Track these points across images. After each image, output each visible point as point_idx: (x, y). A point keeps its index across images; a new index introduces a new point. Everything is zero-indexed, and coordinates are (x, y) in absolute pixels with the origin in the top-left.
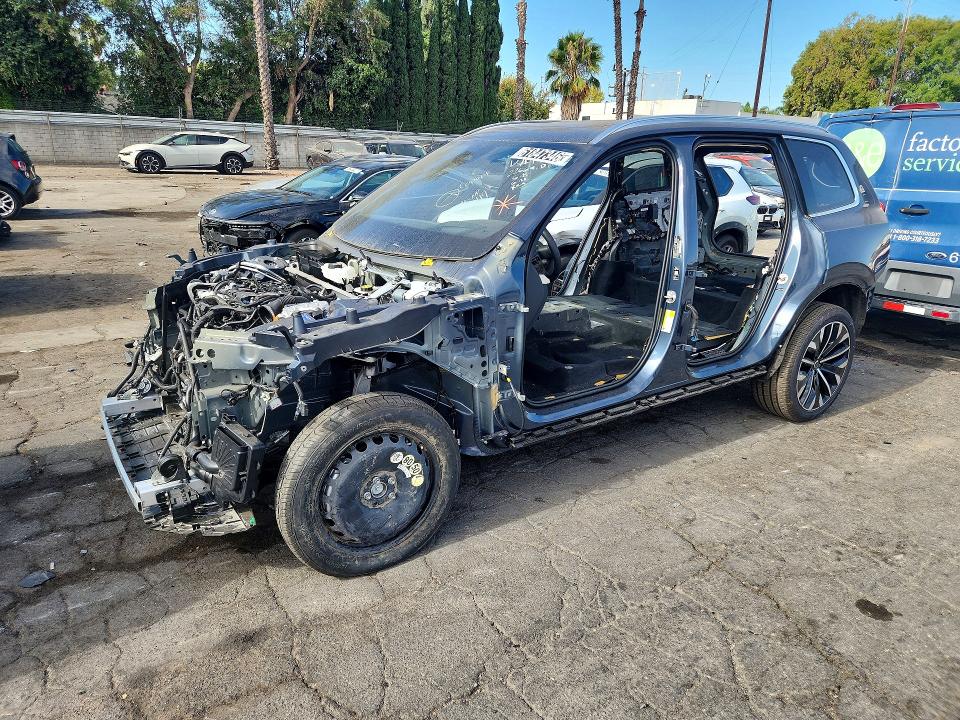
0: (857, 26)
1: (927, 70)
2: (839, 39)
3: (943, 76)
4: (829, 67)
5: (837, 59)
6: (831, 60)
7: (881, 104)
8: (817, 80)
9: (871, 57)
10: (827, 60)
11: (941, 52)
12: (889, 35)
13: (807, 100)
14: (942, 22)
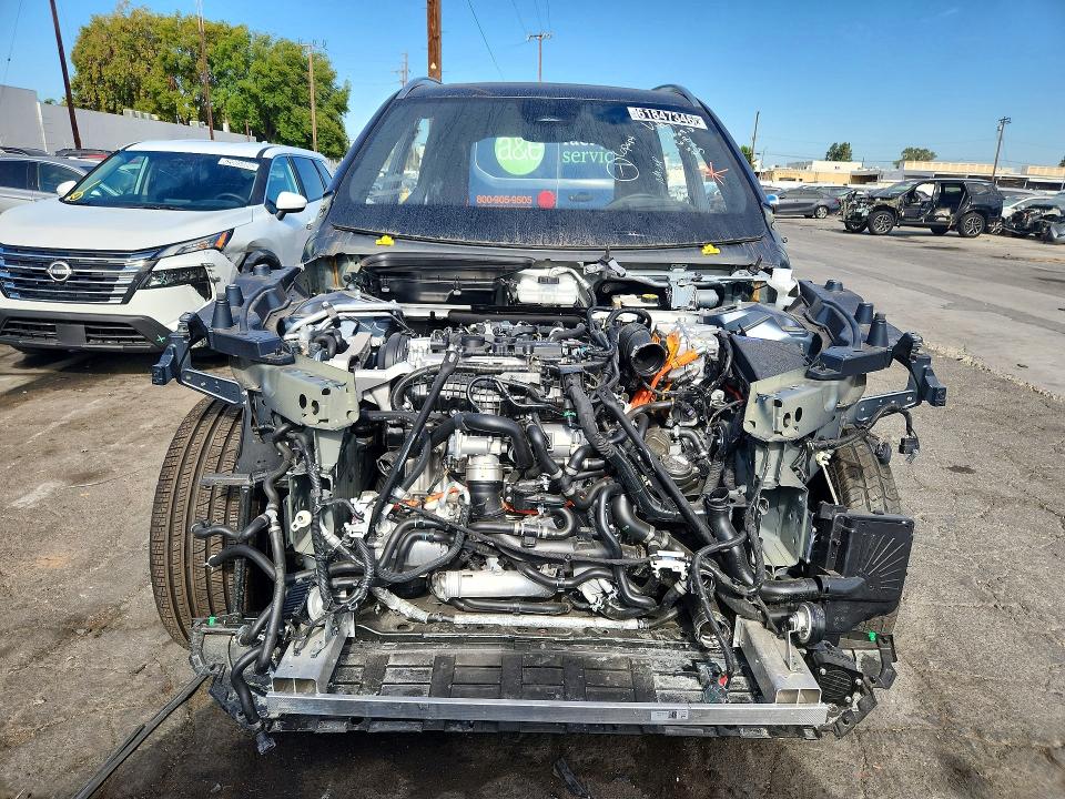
0: (134, 14)
1: (221, 75)
2: (117, 29)
3: (240, 83)
4: (116, 60)
5: (123, 51)
6: (117, 52)
7: (187, 105)
8: (107, 72)
9: (161, 53)
10: (112, 52)
11: (230, 58)
12: (173, 32)
13: (102, 95)
14: (221, 27)
